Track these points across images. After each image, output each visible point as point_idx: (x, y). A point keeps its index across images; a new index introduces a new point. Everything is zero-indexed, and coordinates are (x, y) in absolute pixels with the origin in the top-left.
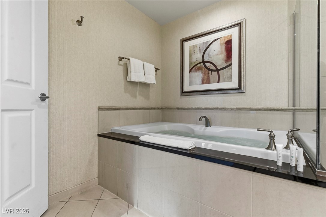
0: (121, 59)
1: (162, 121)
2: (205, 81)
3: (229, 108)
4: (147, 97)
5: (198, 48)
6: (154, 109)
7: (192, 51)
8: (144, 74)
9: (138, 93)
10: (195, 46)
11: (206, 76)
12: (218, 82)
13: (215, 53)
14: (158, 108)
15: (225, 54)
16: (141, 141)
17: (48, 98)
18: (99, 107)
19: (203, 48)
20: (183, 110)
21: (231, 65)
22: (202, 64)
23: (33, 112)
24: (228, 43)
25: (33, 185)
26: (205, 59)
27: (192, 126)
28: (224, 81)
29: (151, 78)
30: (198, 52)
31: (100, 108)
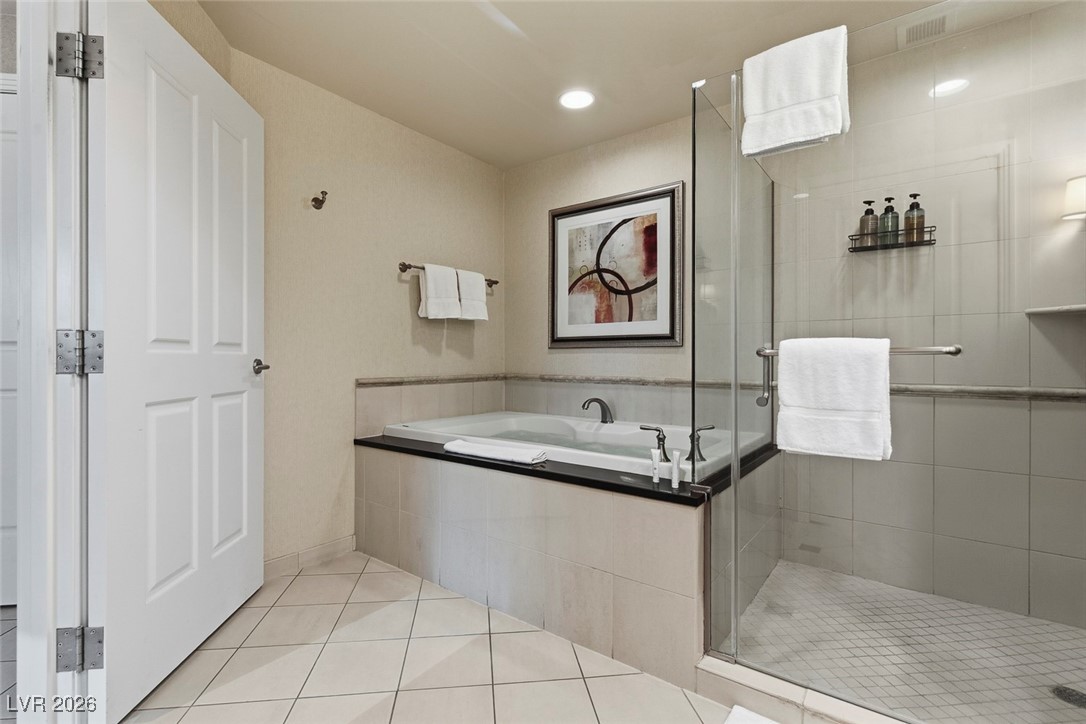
0: (404, 268)
1: (506, 410)
2: (602, 317)
3: (651, 380)
4: (468, 352)
5: (588, 237)
6: (486, 379)
7: (575, 243)
8: (460, 300)
9: (444, 344)
10: (581, 231)
11: (604, 305)
12: (630, 319)
13: (624, 251)
14: (496, 378)
15: (644, 257)
16: (447, 452)
17: (267, 367)
18: (357, 380)
19: (599, 238)
20: (552, 383)
21: (655, 282)
22: (596, 275)
23: (245, 395)
24: (650, 232)
25: (245, 532)
26: (604, 265)
27: (571, 422)
28: (642, 319)
29: (476, 307)
30: (588, 247)
31: (360, 381)
